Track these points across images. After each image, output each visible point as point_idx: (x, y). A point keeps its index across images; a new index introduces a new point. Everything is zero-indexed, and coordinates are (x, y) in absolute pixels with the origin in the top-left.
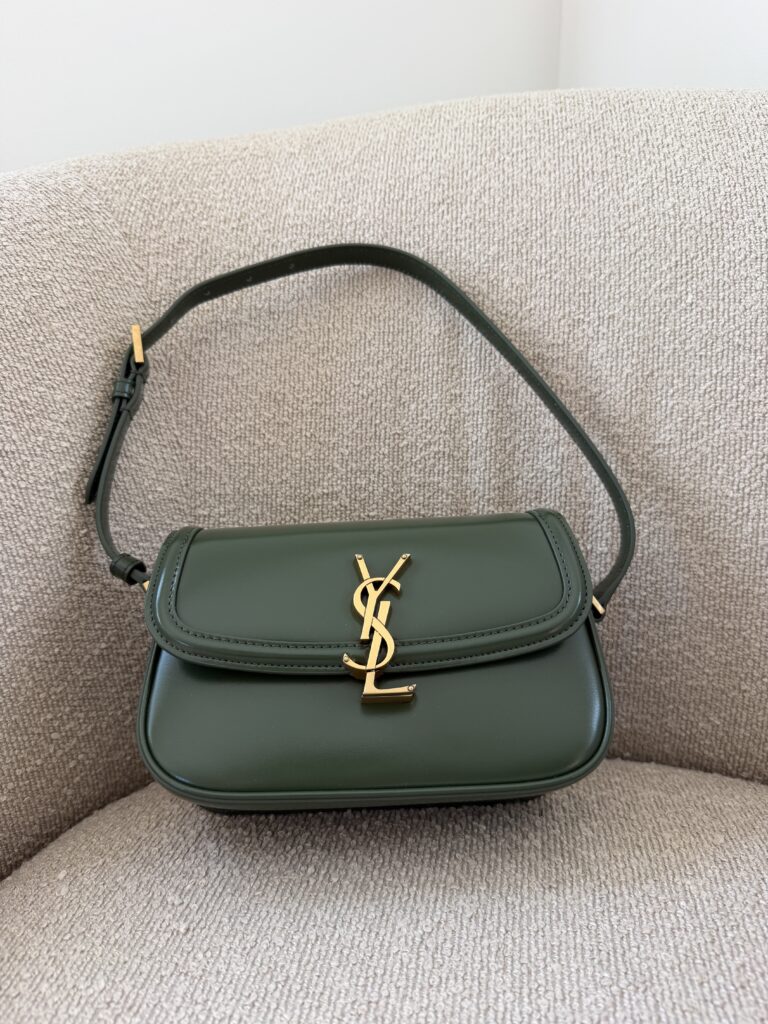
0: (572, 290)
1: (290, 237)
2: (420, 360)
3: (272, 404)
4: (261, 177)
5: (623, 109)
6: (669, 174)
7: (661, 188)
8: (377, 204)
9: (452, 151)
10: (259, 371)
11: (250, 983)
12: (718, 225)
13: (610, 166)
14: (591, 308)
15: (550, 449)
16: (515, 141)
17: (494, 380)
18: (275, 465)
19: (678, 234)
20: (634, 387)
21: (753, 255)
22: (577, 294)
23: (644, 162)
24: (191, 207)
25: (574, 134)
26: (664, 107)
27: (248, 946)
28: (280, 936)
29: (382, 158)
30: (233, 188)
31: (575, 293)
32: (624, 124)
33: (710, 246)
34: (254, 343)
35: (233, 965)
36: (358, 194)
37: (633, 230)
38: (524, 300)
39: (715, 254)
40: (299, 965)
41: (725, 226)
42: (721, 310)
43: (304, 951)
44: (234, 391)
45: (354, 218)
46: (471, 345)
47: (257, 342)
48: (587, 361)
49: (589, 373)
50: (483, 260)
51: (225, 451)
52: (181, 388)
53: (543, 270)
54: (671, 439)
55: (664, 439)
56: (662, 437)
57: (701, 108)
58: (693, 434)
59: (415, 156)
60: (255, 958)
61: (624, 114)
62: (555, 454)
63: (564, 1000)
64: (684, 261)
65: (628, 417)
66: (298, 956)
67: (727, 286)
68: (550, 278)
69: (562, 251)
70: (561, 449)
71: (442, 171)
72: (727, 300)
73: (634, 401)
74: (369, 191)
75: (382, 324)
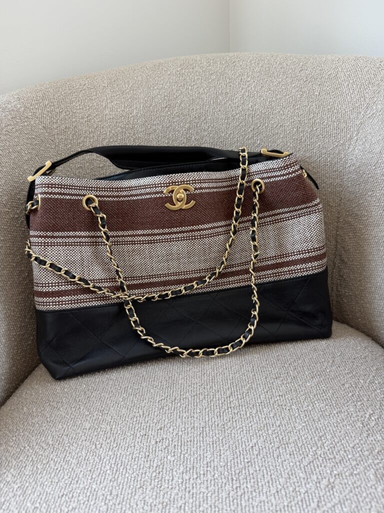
1: (108, 123)
4: (93, 98)
6: (249, 93)
7: (247, 99)
13: (228, 90)
19: (254, 118)
25: (214, 77)
26: (247, 64)
29: (141, 88)
30: (83, 103)
32: (233, 72)
33: (265, 122)
36: (133, 104)
41: (270, 114)
45: (133, 115)
59: (154, 87)
61: (233, 67)
64: (256, 128)
67: (271, 137)
69: (213, 125)
74: (138, 103)
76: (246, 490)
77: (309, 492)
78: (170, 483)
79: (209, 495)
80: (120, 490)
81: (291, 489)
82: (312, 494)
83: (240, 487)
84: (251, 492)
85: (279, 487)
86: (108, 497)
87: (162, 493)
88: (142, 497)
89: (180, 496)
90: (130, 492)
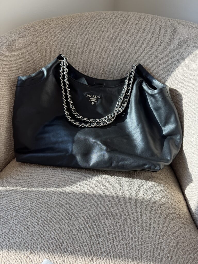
4: (60, 32)
5: (126, 21)
6: (131, 38)
7: (129, 40)
8: (80, 40)
9: (95, 28)
12: (137, 49)
13: (121, 35)
14: (115, 63)
16: (106, 27)
19: (130, 50)
22: (113, 60)
23: (127, 35)
24: (48, 39)
29: (82, 29)
30: (55, 34)
32: (126, 25)
33: (135, 53)
36: (77, 37)
37: (123, 49)
48: (114, 72)
53: (108, 55)
69: (111, 52)
76: (88, 200)
77: (108, 204)
78: (64, 194)
79: (75, 199)
80: (47, 193)
81: (103, 202)
82: (109, 205)
83: (86, 199)
84: (89, 201)
85: (99, 201)
86: (43, 195)
87: (60, 196)
88: (54, 196)
89: (66, 198)
90: (50, 194)
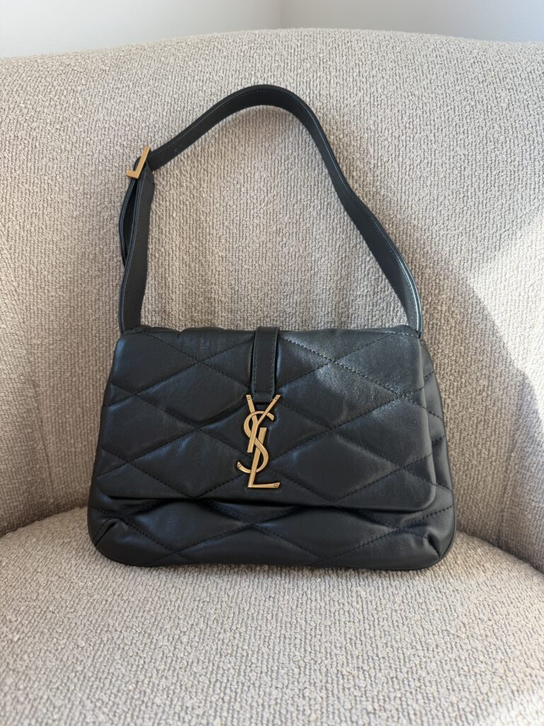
0: (302, 183)
1: (99, 137)
2: (197, 230)
3: (87, 261)
4: (79, 88)
5: (344, 47)
6: (372, 98)
7: (366, 109)
8: (164, 114)
9: (221, 74)
10: (76, 237)
11: (57, 673)
12: (403, 138)
14: (315, 196)
15: (288, 297)
16: (267, 68)
17: (249, 247)
18: (90, 307)
19: (376, 144)
20: (344, 255)
21: (426, 161)
22: (306, 186)
23: (355, 89)
24: (25, 111)
25: (309, 65)
26: (372, 47)
27: (60, 648)
28: (83, 640)
29: (170, 77)
30: (57, 96)
31: (304, 184)
32: (344, 58)
33: (397, 153)
34: (72, 217)
35: (48, 662)
36: (151, 105)
38: (269, 189)
39: (401, 159)
40: (94, 659)
41: (408, 139)
42: (403, 200)
43: (98, 650)
44: (58, 252)
45: (148, 124)
46: (233, 221)
47: (74, 216)
48: (312, 235)
49: (314, 243)
50: (241, 158)
51: (52, 296)
52: (17, 251)
54: (368, 292)
55: (363, 291)
56: (362, 289)
57: (398, 49)
58: (381, 288)
59: (194, 77)
60: (64, 656)
61: (345, 50)
62: (291, 300)
63: (267, 673)
64: (379, 164)
65: (339, 275)
66: (93, 653)
67: (407, 183)
68: (288, 173)
70: (295, 297)
71: (213, 90)
72: (407, 193)
73: (343, 265)
74: (159, 103)
75: (168, 203)
